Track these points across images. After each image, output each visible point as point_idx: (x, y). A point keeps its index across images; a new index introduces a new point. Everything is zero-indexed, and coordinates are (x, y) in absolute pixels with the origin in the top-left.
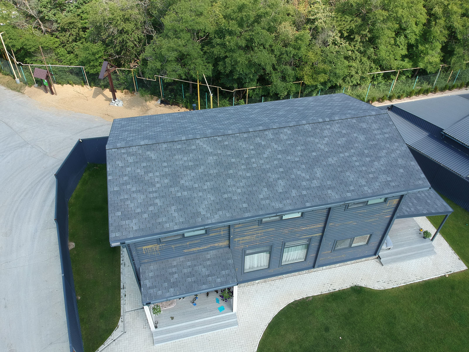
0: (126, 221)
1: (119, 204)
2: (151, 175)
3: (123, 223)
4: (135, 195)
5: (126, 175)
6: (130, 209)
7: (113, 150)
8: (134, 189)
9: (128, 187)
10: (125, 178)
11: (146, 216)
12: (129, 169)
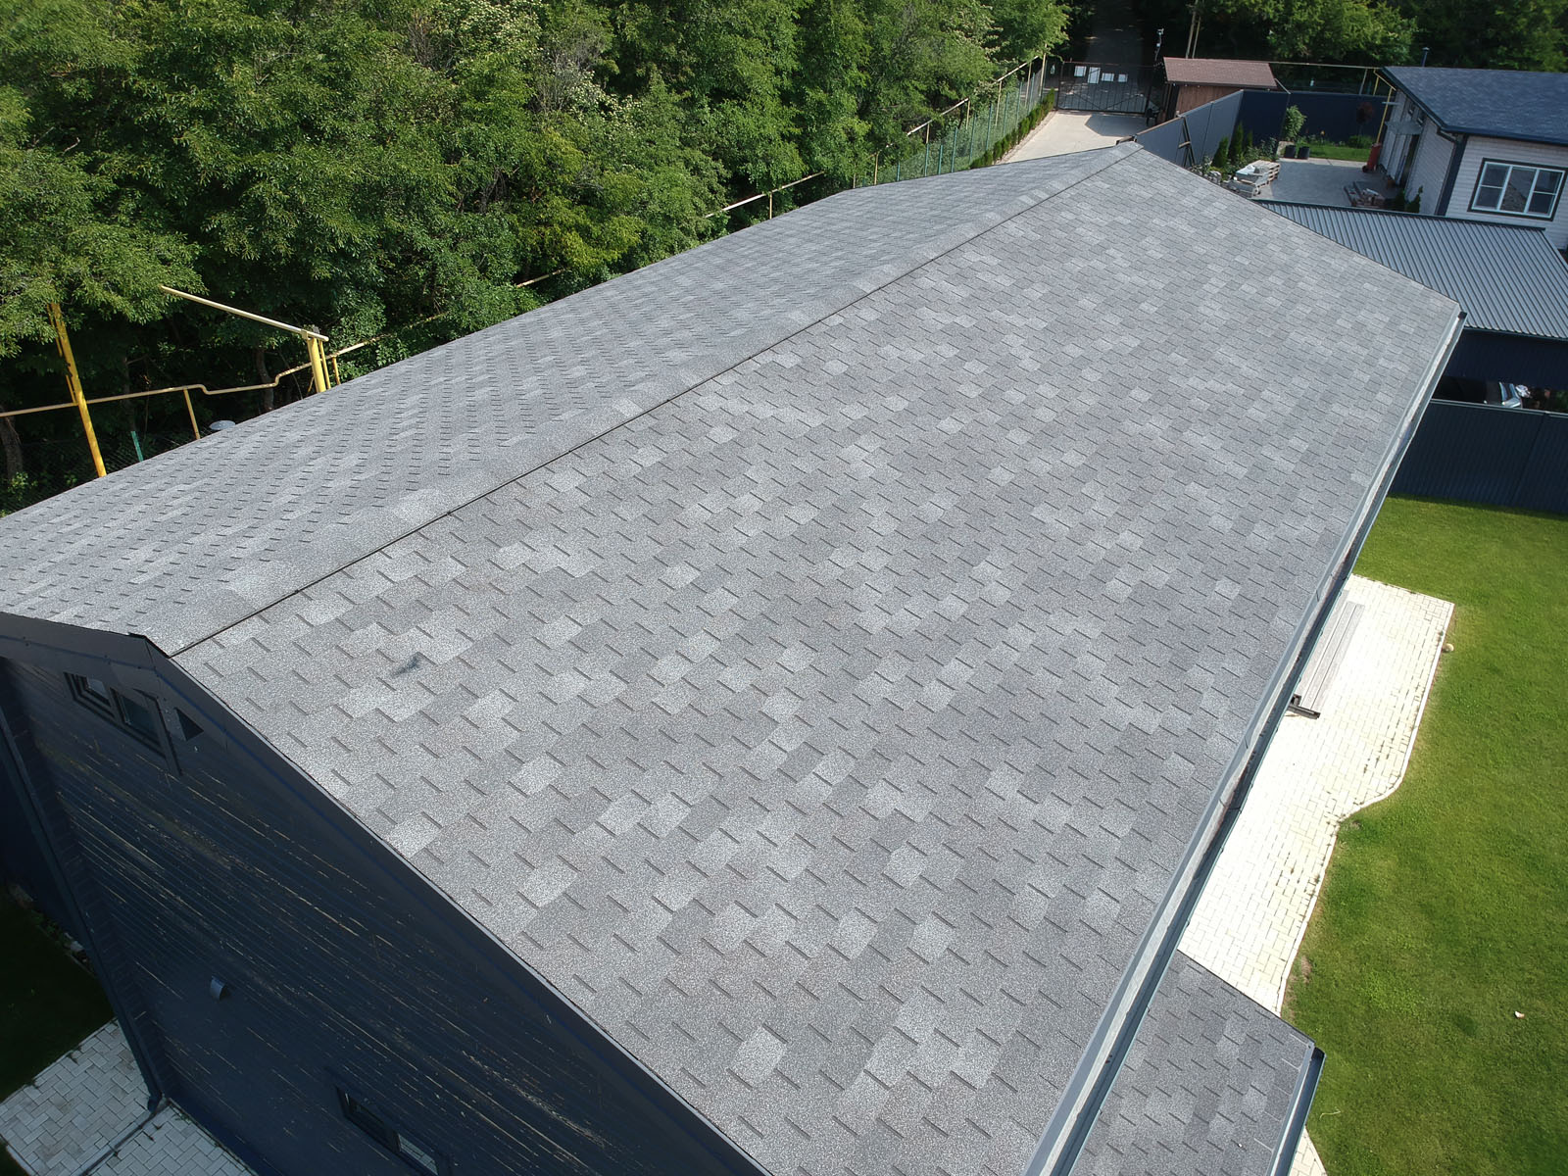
0: (868, 1066)
1: (694, 983)
2: (670, 669)
3: (863, 1096)
4: (717, 851)
5: (515, 757)
6: (799, 966)
7: (235, 638)
8: (670, 815)
9: (619, 817)
10: (536, 776)
11: (931, 937)
12: (491, 706)
